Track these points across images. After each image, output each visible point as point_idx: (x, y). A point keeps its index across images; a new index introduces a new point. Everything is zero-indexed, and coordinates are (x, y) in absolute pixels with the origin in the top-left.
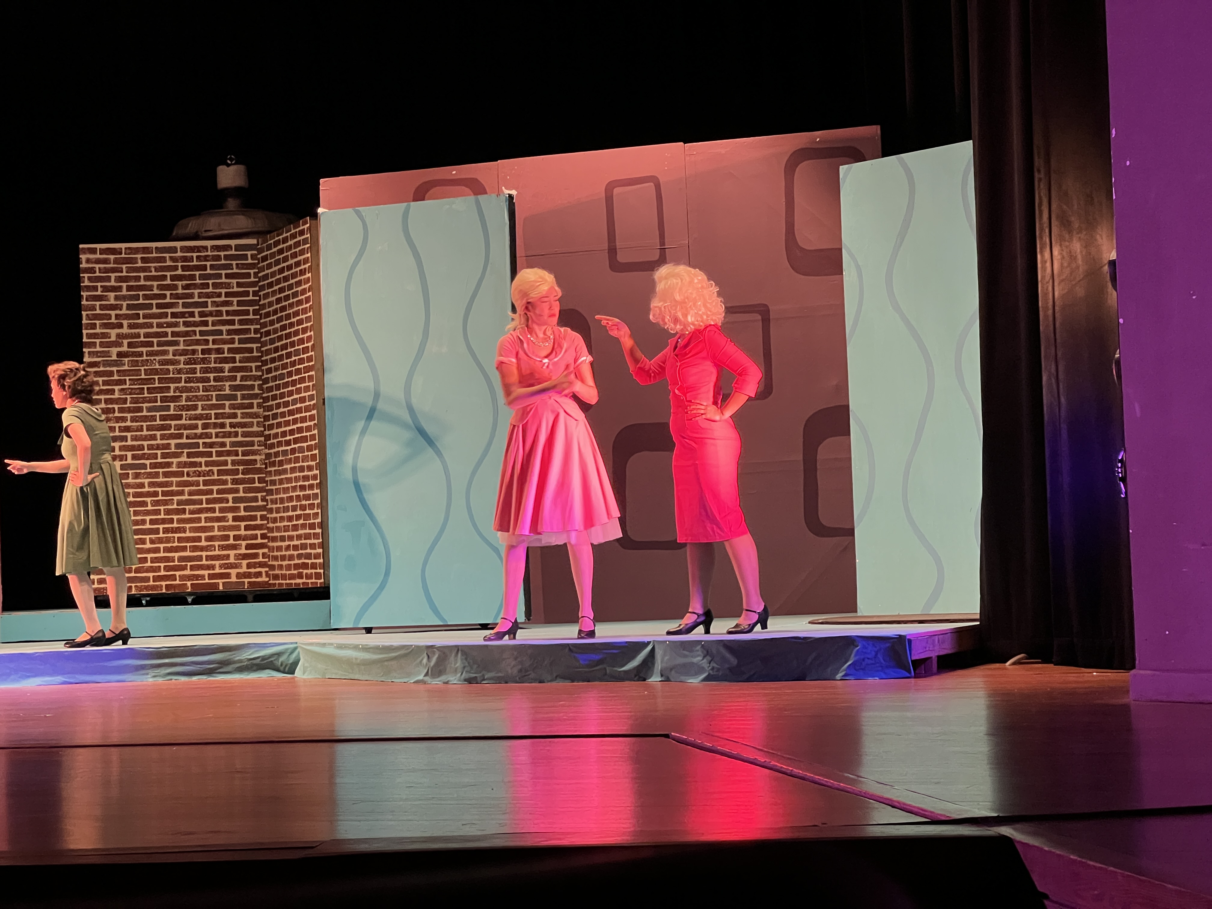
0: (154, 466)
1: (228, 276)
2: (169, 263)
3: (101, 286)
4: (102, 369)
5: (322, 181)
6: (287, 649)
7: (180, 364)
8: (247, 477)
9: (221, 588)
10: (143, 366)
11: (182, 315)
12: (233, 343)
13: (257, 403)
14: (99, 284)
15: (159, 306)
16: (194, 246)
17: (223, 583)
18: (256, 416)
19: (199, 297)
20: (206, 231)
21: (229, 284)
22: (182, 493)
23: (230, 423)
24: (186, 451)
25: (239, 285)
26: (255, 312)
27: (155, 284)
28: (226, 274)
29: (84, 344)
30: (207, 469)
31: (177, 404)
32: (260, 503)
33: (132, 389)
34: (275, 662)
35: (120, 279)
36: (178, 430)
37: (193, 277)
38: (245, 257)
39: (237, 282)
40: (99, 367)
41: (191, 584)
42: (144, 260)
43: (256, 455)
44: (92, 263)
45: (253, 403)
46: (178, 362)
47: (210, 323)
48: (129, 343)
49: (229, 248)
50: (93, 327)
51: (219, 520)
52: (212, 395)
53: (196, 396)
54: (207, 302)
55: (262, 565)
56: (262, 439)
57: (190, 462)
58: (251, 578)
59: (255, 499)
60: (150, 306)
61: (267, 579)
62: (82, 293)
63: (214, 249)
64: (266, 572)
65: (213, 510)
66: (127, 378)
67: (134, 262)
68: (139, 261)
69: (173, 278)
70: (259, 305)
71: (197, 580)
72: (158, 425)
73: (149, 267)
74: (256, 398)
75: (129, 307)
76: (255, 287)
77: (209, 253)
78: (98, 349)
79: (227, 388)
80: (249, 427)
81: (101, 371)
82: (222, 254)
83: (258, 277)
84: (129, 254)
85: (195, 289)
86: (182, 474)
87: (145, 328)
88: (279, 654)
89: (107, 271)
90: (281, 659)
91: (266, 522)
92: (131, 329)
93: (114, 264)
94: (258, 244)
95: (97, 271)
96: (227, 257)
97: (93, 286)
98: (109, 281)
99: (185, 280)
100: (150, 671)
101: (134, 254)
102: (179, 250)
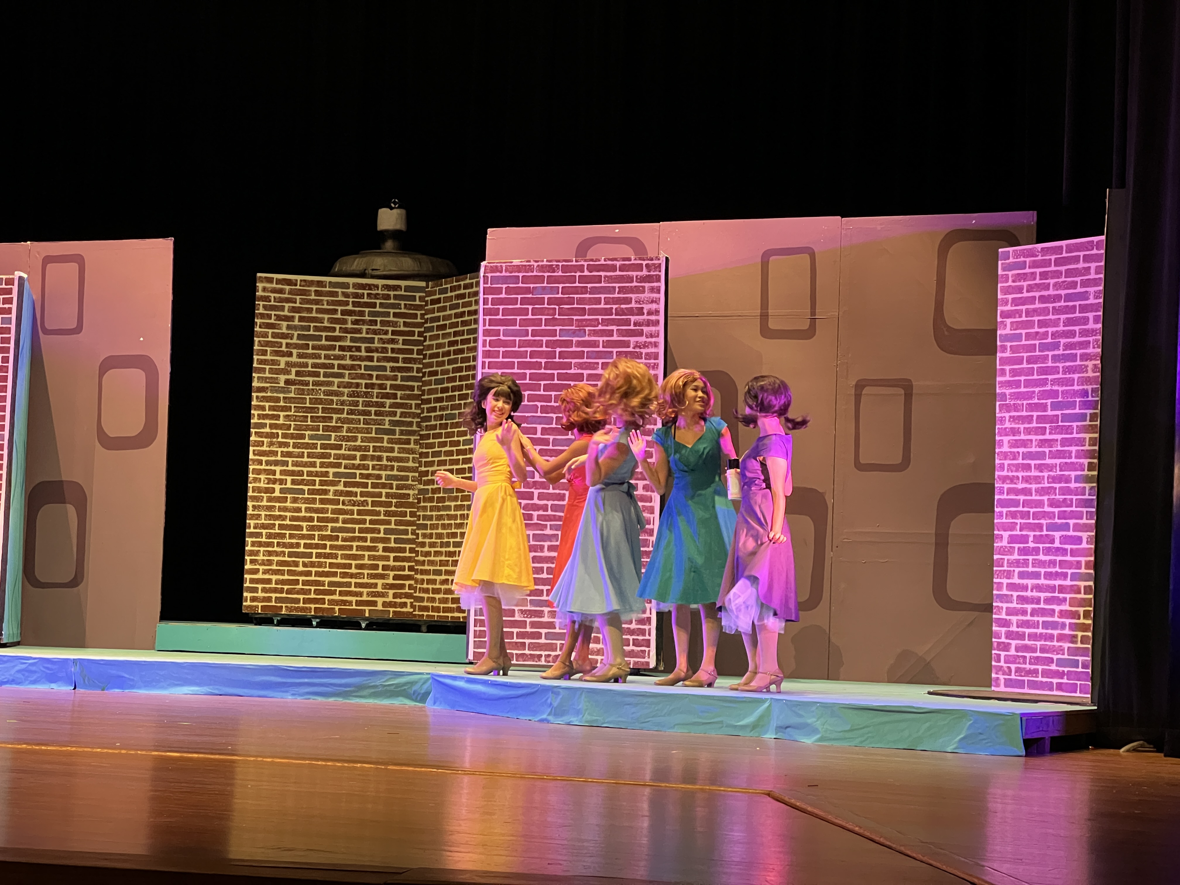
0: (311, 492)
1: (395, 315)
2: (341, 298)
3: (275, 315)
4: (269, 394)
5: (489, 230)
6: (420, 679)
7: (344, 396)
8: (399, 510)
9: (367, 615)
10: (308, 395)
11: (350, 349)
12: (396, 380)
13: (415, 440)
14: (273, 313)
15: (328, 338)
16: (366, 284)
17: (369, 610)
18: (412, 451)
19: (367, 333)
20: (373, 270)
21: (396, 322)
22: (336, 520)
23: (387, 457)
24: (343, 480)
25: (405, 324)
26: (419, 352)
27: (326, 316)
28: (394, 313)
29: (253, 369)
30: (362, 499)
31: (339, 434)
32: (410, 536)
33: (296, 416)
34: (409, 690)
35: (293, 310)
36: (337, 459)
37: (362, 313)
38: (414, 298)
39: (404, 322)
40: (267, 393)
41: (339, 609)
42: (317, 293)
43: (410, 489)
44: (268, 291)
45: (410, 439)
46: (342, 394)
47: (375, 359)
48: (296, 371)
49: (399, 288)
50: (264, 353)
51: (369, 549)
52: (372, 428)
53: (357, 428)
54: (374, 338)
55: (408, 596)
56: (417, 474)
57: (347, 491)
58: (396, 608)
59: (406, 532)
60: (319, 338)
61: (412, 610)
62: (256, 320)
63: (385, 289)
64: (411, 603)
65: (365, 539)
66: (293, 405)
67: (307, 294)
68: (313, 294)
69: (343, 313)
70: (423, 346)
71: (344, 605)
72: (319, 453)
73: (322, 300)
74: (414, 435)
75: (300, 337)
76: (421, 328)
77: (380, 292)
78: (267, 375)
79: (387, 423)
80: (405, 462)
81: (268, 397)
82: (392, 293)
83: (424, 319)
84: (303, 286)
85: (363, 325)
86: (337, 502)
87: (313, 358)
88: (412, 683)
89: (281, 300)
90: (414, 688)
91: (414, 555)
92: (299, 358)
93: (288, 294)
94: (427, 287)
95: (272, 300)
96: (396, 297)
97: (267, 314)
98: (283, 310)
99: (355, 315)
100: (290, 689)
101: (309, 286)
102: (351, 286)
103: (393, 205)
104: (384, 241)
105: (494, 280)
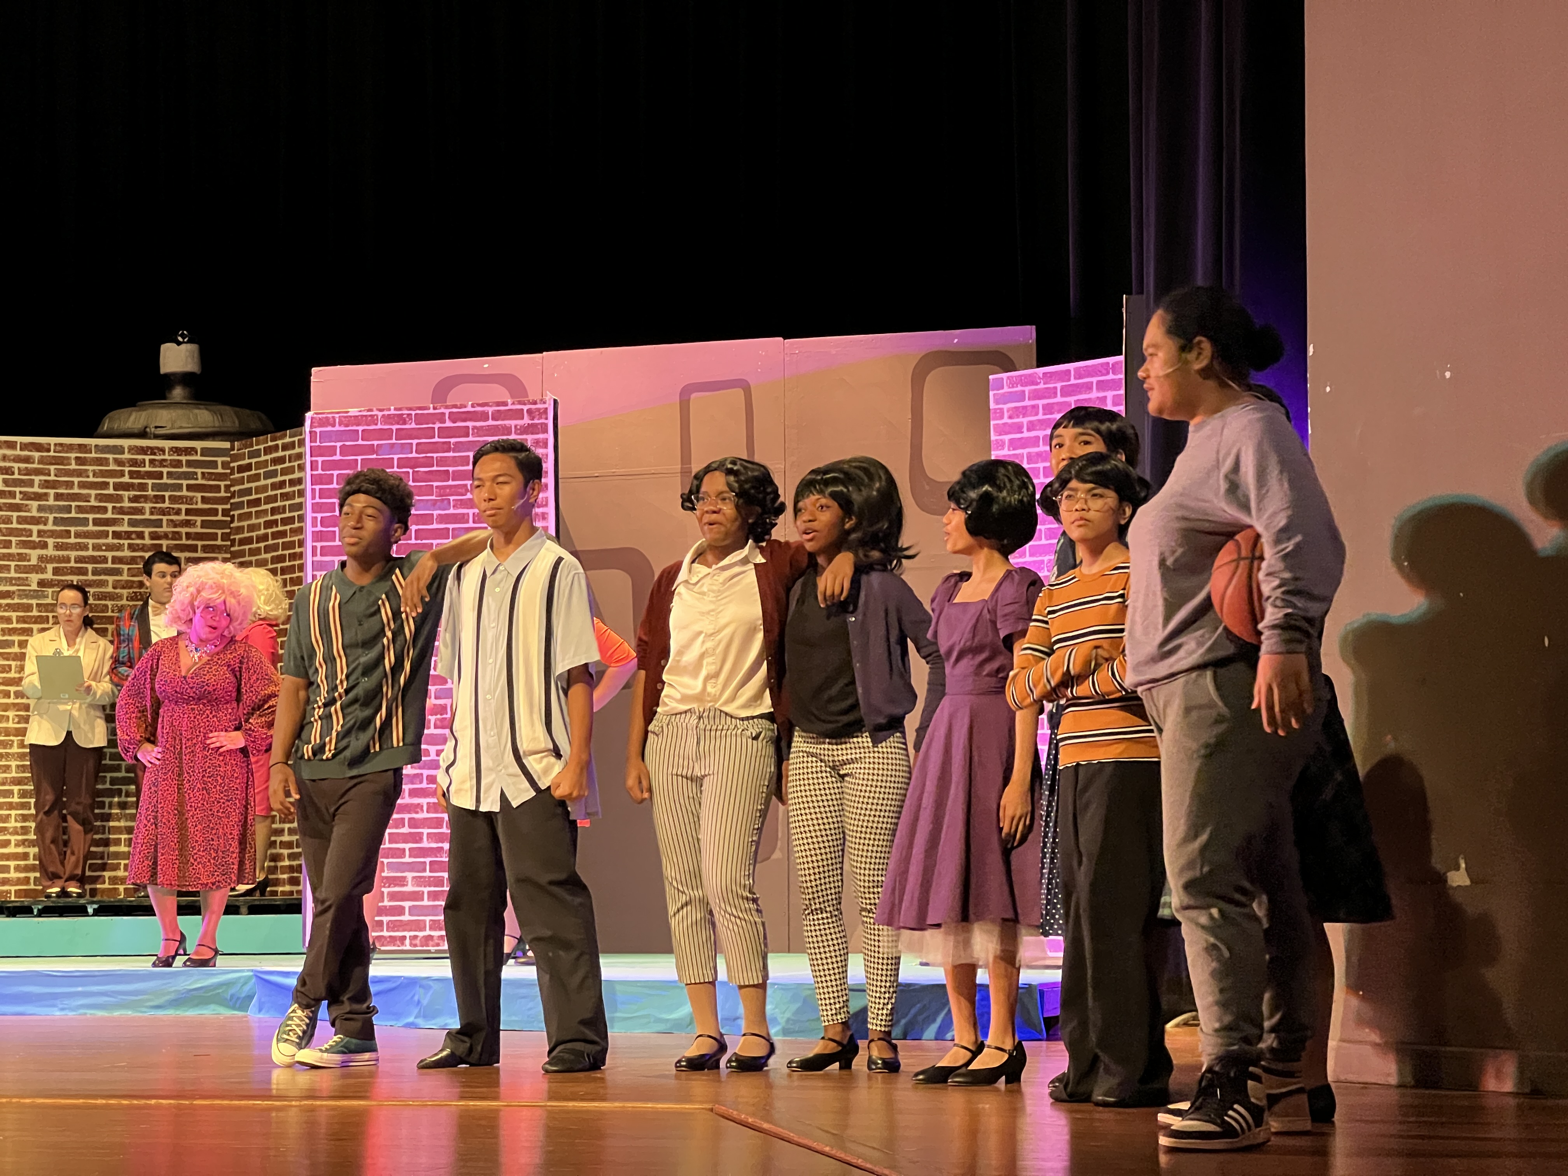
1: (190, 488)
2: (113, 467)
3: (21, 492)
4: (16, 601)
5: (314, 370)
6: (240, 978)
7: (122, 599)
11: (128, 535)
14: (18, 490)
15: (96, 522)
16: (147, 447)
19: (152, 513)
20: (156, 427)
21: (192, 498)
25: (204, 500)
26: (225, 537)
27: (93, 492)
28: (187, 485)
34: (224, 996)
35: (47, 484)
37: (143, 487)
38: (214, 464)
39: (202, 497)
40: (13, 599)
42: (78, 461)
44: (10, 461)
46: (119, 597)
48: (54, 569)
49: (193, 451)
50: (8, 545)
54: (161, 520)
60: (85, 522)
63: (174, 452)
67: (65, 462)
68: (73, 462)
69: (117, 487)
70: (231, 528)
73: (87, 470)
75: (56, 521)
76: (226, 504)
77: (167, 457)
78: (14, 574)
81: (15, 604)
82: (184, 458)
83: (230, 492)
84: (59, 452)
85: (145, 502)
87: (77, 550)
88: (228, 986)
89: (28, 472)
90: (231, 991)
92: (58, 550)
93: (39, 463)
94: (233, 449)
95: (16, 472)
96: (190, 464)
97: (10, 492)
98: (32, 486)
99: (134, 490)
100: (58, 1002)
101: (67, 452)
102: (126, 450)
103: (180, 339)
104: (171, 387)
105: (324, 436)
